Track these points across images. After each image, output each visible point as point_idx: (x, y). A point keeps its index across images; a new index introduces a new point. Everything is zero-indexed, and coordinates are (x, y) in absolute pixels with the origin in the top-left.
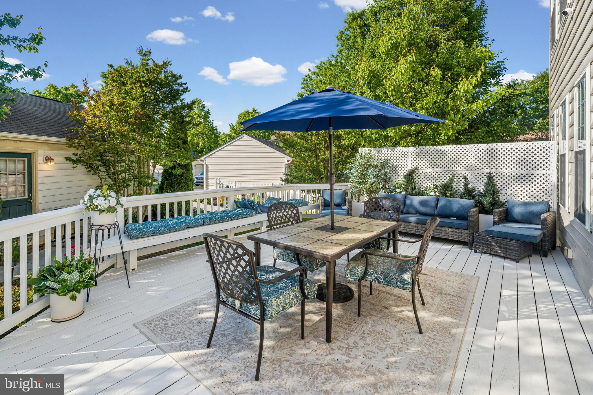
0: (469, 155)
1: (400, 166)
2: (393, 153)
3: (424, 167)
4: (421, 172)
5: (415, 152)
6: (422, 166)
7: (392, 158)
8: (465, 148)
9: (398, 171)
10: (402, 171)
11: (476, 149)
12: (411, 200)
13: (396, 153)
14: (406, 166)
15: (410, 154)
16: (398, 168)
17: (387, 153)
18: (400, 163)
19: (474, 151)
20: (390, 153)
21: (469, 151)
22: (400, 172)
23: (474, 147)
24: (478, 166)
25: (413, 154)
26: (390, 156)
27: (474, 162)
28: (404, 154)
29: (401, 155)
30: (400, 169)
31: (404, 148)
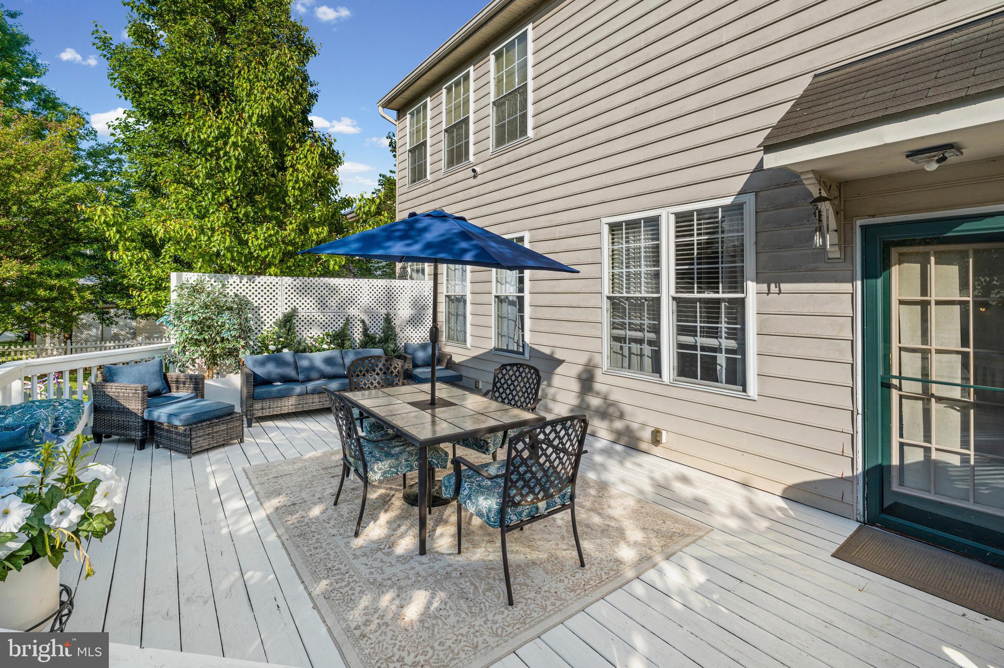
0: (363, 292)
1: (265, 307)
2: (253, 285)
3: (306, 309)
4: (300, 316)
5: (292, 286)
6: (303, 306)
7: (250, 293)
8: (359, 283)
9: (262, 315)
10: (268, 315)
11: (371, 286)
12: (310, 360)
13: (259, 285)
14: (277, 307)
15: (284, 288)
16: (262, 310)
17: (241, 285)
18: (265, 302)
19: (368, 288)
20: (247, 285)
21: (363, 287)
22: (265, 317)
23: (368, 283)
24: (373, 307)
25: (289, 288)
26: (247, 291)
27: (368, 302)
28: (274, 288)
29: (268, 288)
30: (265, 312)
31: (273, 277)
